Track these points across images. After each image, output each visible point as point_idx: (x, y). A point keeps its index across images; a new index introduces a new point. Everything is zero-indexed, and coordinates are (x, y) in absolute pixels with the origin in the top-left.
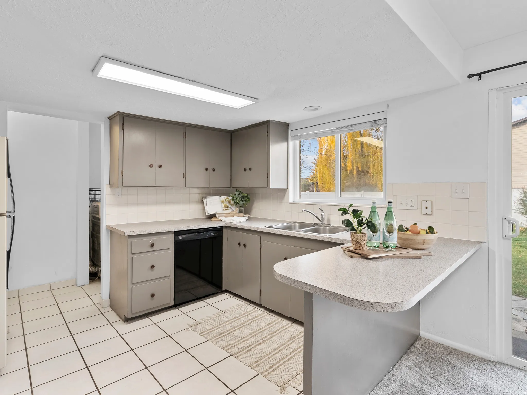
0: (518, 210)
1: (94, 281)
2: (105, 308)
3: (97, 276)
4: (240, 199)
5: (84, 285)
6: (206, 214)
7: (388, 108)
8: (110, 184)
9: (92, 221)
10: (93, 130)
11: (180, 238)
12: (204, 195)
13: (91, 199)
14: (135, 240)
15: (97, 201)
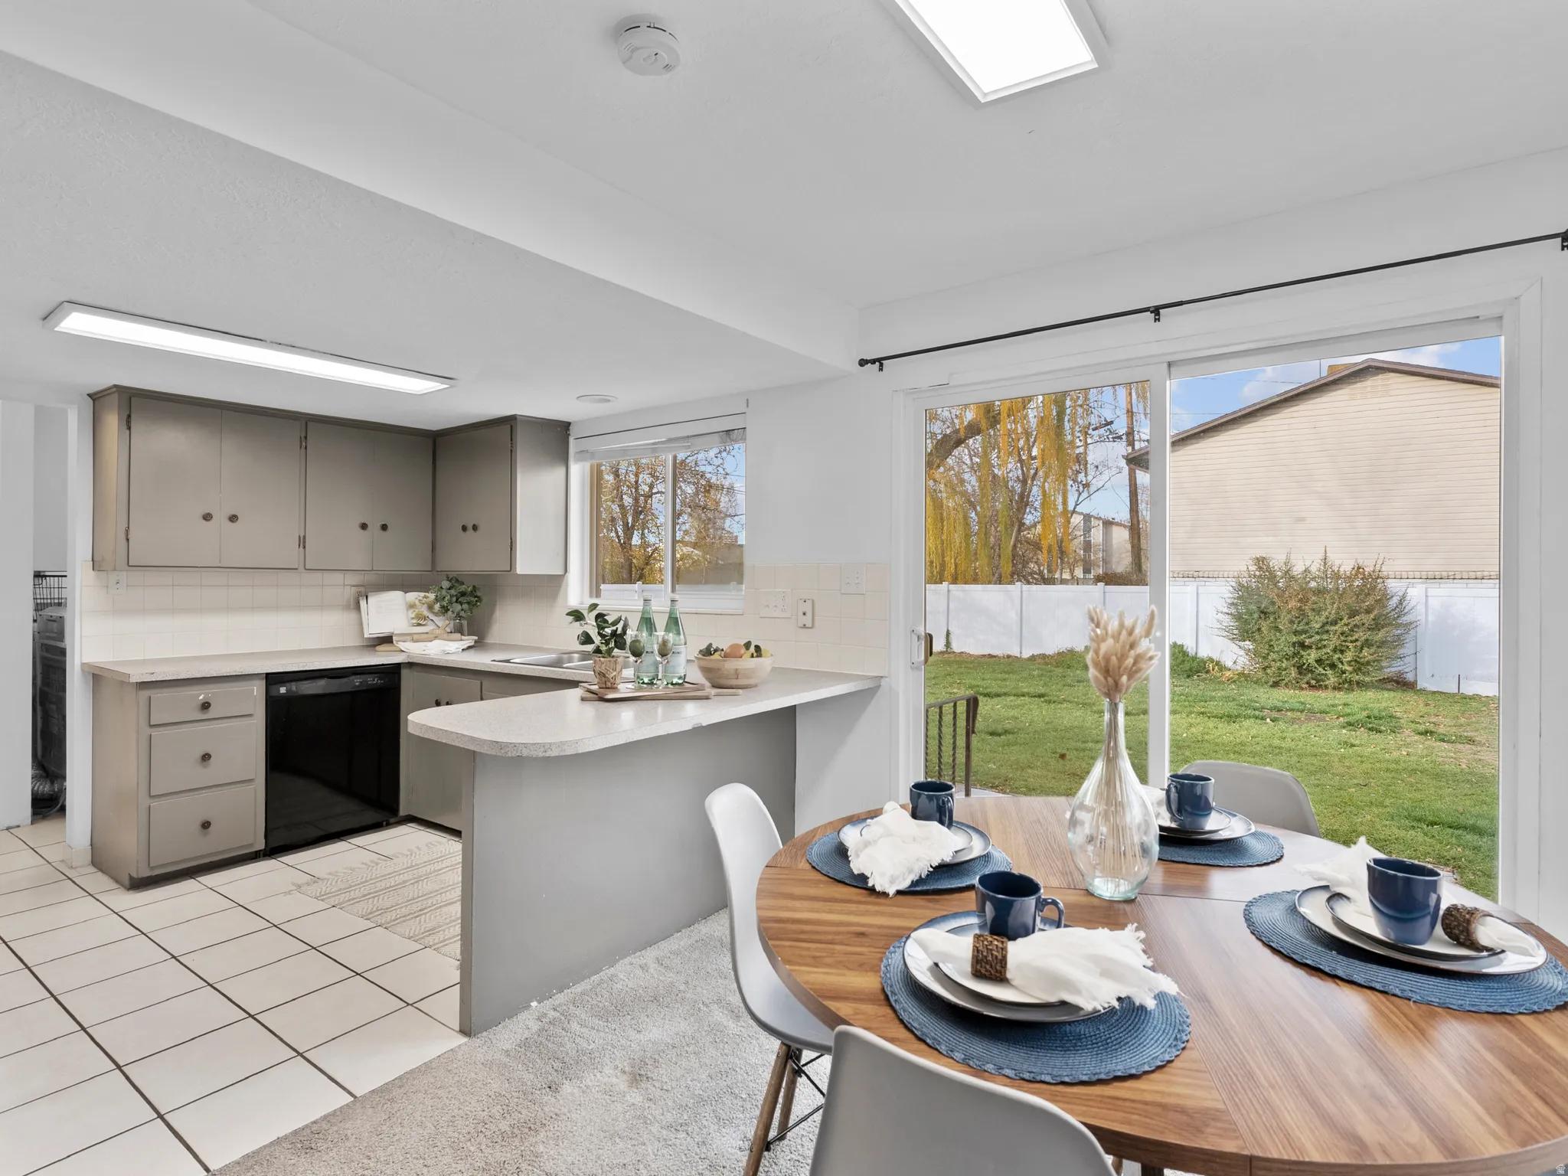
0: (1227, 629)
1: (49, 816)
2: (78, 869)
3: (58, 803)
4: (454, 599)
5: (18, 826)
6: (366, 636)
7: (748, 406)
8: (93, 560)
9: (43, 658)
10: (46, 421)
11: (283, 690)
12: (362, 589)
13: (39, 601)
14: (157, 695)
15: (59, 604)
